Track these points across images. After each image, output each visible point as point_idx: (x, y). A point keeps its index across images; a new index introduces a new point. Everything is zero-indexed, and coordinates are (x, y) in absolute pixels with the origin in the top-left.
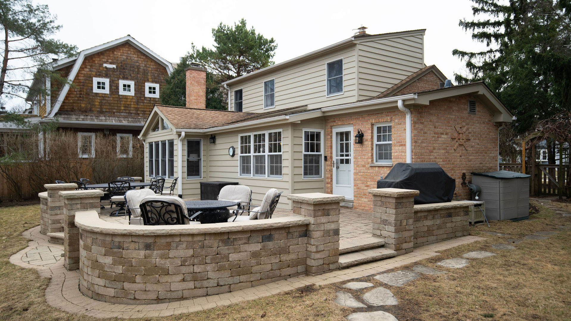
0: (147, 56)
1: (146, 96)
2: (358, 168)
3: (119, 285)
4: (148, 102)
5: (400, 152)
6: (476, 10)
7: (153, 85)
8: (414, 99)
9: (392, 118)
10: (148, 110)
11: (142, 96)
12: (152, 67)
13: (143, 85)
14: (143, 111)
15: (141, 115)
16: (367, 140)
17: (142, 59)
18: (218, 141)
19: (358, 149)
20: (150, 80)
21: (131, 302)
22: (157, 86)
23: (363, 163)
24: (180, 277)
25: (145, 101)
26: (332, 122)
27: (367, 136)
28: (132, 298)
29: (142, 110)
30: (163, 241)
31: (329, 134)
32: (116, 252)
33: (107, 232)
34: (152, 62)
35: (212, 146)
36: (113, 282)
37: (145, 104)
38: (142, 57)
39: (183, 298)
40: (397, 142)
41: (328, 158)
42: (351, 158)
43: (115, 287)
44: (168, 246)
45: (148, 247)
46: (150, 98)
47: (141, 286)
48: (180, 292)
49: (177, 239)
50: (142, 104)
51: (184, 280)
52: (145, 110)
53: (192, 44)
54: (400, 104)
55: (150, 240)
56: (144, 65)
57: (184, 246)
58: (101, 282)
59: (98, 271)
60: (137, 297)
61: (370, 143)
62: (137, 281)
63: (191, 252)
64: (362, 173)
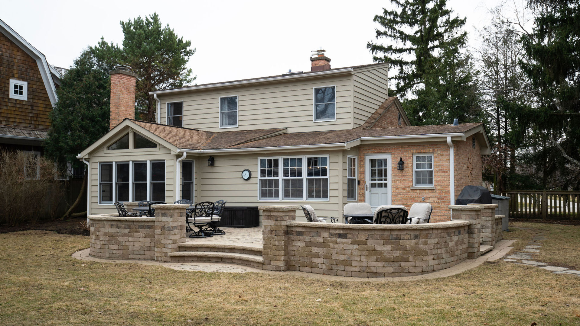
0: (12, 43)
1: (11, 97)
2: (397, 191)
3: (397, 264)
4: (13, 105)
5: (442, 177)
6: (379, 33)
7: (19, 83)
8: (461, 137)
9: (434, 150)
10: (13, 116)
11: (6, 97)
12: (18, 57)
13: (7, 81)
14: (6, 117)
15: (4, 123)
16: (407, 167)
17: (6, 47)
18: (217, 163)
19: (398, 174)
20: (16, 76)
21: (406, 274)
22: (25, 84)
23: (403, 187)
24: (432, 257)
25: (10, 104)
26: (366, 149)
27: (407, 163)
28: (407, 272)
29: (5, 115)
30: (424, 233)
31: (362, 161)
32: (394, 242)
33: (390, 228)
34: (18, 51)
35: (210, 169)
36: (391, 263)
37: (9, 108)
38: (6, 43)
39: (433, 271)
40: (439, 170)
41: (361, 182)
42: (389, 182)
43: (393, 266)
44: (427, 237)
45: (416, 237)
46: (16, 100)
47: (412, 263)
48: (432, 267)
49: (431, 232)
50: (5, 108)
51: (433, 259)
52: (9, 116)
53: (102, 39)
54: (449, 140)
55: (417, 233)
56: (8, 55)
57: (434, 236)
58: (380, 264)
59: (375, 257)
60: (410, 271)
61: (410, 170)
62: (410, 260)
63: (437, 240)
64: (401, 196)
